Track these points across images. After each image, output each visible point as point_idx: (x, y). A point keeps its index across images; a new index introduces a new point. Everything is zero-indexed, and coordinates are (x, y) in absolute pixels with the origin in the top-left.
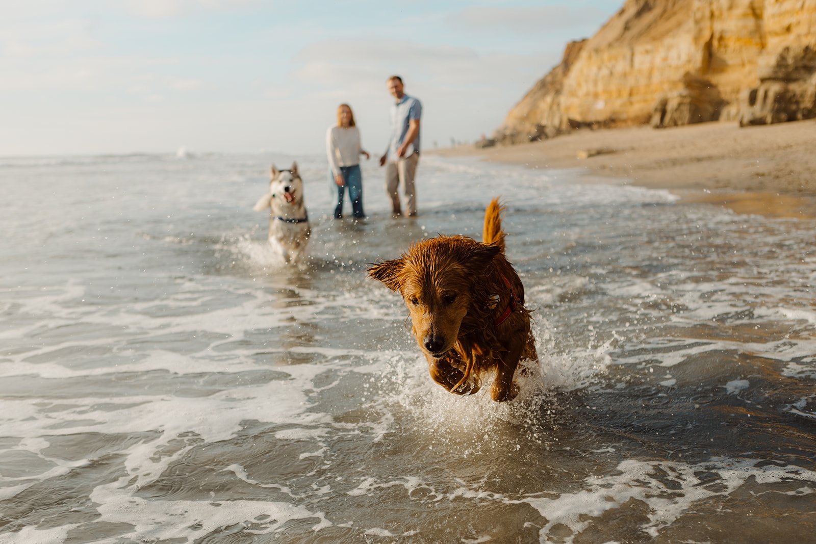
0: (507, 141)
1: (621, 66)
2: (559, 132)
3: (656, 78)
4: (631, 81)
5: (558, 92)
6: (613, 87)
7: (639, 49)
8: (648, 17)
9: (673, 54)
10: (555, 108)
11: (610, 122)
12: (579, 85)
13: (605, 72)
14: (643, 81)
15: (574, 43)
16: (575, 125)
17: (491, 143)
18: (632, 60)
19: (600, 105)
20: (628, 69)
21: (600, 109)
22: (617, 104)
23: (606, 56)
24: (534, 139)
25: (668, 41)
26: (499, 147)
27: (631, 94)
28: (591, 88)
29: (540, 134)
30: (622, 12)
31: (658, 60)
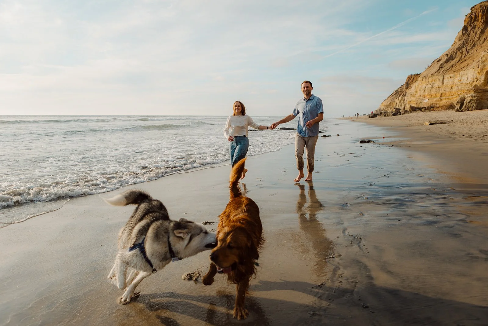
0: (383, 115)
1: (437, 84)
2: (406, 112)
3: (455, 89)
4: (442, 90)
5: (404, 95)
6: (433, 93)
7: (447, 76)
8: (452, 62)
9: (465, 78)
10: (402, 101)
11: (431, 108)
12: (416, 92)
13: (429, 86)
14: (448, 90)
15: (412, 75)
16: (413, 109)
17: (374, 116)
18: (443, 81)
19: (426, 100)
20: (441, 85)
21: (426, 102)
22: (434, 100)
23: (430, 79)
24: (394, 115)
25: (462, 72)
26: (378, 117)
27: (441, 96)
28: (422, 93)
29: (397, 112)
30: (439, 60)
31: (456, 81)
